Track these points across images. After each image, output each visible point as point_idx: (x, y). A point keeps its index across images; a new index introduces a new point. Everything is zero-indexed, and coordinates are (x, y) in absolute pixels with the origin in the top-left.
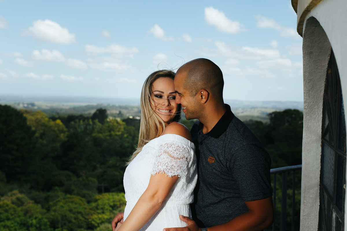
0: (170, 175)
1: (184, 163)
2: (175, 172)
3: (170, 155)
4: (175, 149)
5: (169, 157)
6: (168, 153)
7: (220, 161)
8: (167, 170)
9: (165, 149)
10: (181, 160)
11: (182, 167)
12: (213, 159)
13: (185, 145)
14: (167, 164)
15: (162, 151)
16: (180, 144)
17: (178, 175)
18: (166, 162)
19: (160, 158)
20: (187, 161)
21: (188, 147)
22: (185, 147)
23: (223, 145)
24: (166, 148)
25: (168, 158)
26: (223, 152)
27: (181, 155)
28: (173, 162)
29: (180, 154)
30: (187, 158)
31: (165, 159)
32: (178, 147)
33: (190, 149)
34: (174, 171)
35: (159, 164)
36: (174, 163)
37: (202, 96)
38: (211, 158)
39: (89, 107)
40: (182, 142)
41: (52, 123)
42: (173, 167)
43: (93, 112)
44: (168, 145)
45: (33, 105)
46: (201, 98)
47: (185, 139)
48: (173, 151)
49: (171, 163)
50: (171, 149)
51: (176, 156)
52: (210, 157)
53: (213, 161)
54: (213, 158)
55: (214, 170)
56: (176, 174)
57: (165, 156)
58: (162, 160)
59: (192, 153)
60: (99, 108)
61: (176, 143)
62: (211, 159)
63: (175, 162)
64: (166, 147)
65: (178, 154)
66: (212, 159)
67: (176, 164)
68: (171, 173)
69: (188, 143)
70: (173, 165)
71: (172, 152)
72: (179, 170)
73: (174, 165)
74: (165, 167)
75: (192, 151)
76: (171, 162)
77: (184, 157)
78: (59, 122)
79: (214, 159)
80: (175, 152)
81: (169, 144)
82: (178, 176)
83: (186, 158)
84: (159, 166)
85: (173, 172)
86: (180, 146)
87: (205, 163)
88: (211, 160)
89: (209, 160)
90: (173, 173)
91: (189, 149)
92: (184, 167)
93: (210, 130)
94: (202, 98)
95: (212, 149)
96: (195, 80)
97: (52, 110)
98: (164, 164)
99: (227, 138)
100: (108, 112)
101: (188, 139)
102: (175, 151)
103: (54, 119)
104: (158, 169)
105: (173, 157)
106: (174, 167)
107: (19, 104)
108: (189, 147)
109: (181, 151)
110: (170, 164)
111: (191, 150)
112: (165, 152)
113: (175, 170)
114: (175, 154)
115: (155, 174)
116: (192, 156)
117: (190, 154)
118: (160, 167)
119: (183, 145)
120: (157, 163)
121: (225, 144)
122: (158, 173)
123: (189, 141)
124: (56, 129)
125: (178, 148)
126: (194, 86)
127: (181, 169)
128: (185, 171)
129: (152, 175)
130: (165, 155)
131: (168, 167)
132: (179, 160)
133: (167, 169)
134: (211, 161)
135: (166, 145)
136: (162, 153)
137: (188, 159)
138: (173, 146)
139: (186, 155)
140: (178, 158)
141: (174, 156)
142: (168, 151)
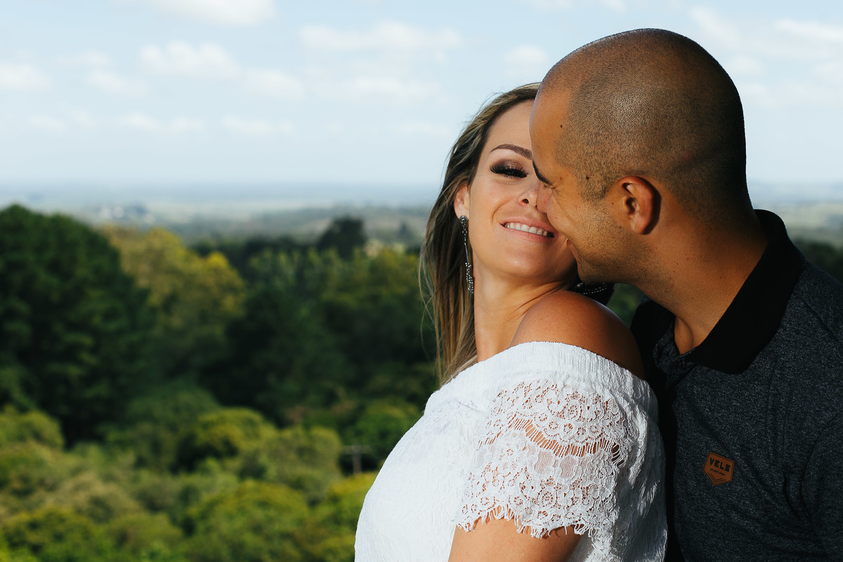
0: (538, 525)
1: (604, 471)
2: (562, 512)
3: (538, 438)
4: (560, 408)
5: (532, 443)
6: (528, 427)
7: (756, 473)
8: (524, 506)
9: (514, 410)
10: (588, 455)
11: (596, 488)
12: (728, 466)
13: (607, 391)
14: (522, 479)
15: (503, 417)
16: (583, 385)
17: (573, 526)
18: (520, 466)
19: (492, 450)
20: (619, 460)
21: (621, 400)
22: (607, 396)
23: (767, 402)
24: (518, 404)
25: (527, 450)
26: (766, 432)
27: (588, 433)
28: (551, 467)
29: (581, 430)
30: (615, 449)
31: (516, 454)
32: (574, 397)
33: (632, 407)
34: (554, 509)
35: (489, 476)
36: (554, 472)
37: (630, 202)
38: (717, 462)
39: (309, 215)
40: (593, 375)
41: (197, 265)
42: (553, 491)
43: (321, 227)
44: (527, 389)
45: (141, 210)
46: (625, 208)
47: (608, 364)
48: (550, 418)
49: (541, 471)
50: (540, 408)
51: (563, 438)
52: (715, 457)
53: (728, 477)
54: (724, 462)
55: (735, 517)
56: (565, 523)
57: (515, 440)
58: (504, 461)
59: (641, 425)
60: (340, 214)
61: (568, 383)
62: (716, 465)
63: (558, 468)
64: (522, 399)
65: (574, 431)
66: (724, 466)
67: (566, 476)
68: (542, 515)
69: (621, 383)
70: (549, 482)
71: (547, 422)
72: (579, 503)
73: (556, 481)
74: (514, 491)
75: (639, 416)
76: (540, 467)
77: (603, 442)
78: (218, 260)
79: (731, 464)
80: (562, 422)
81: (534, 387)
82: (576, 532)
83: (610, 447)
84: (490, 487)
85: (551, 512)
86: (581, 392)
87: (692, 483)
88: (719, 470)
89: (708, 468)
90: (549, 517)
91: (626, 405)
92: (603, 490)
93: (702, 334)
94: (632, 211)
95: (720, 423)
96: (597, 134)
97: (198, 225)
98: (511, 477)
99: (782, 369)
100: (369, 227)
101: (621, 365)
102: (561, 415)
103: (203, 251)
104: (484, 501)
105: (552, 444)
106: (558, 488)
107: (97, 210)
108: (626, 398)
109: (588, 414)
110: (537, 478)
111: (635, 414)
112: (516, 423)
113: (563, 501)
114: (560, 430)
115: (472, 524)
116: (641, 440)
117: (629, 431)
118: (492, 491)
119: (599, 391)
120: (478, 473)
121: (775, 395)
122: (483, 519)
123: (627, 372)
124: (210, 281)
125: (576, 402)
126: (596, 157)
127: (590, 498)
128: (609, 506)
129: (458, 532)
130: (514, 435)
131: (527, 492)
132: (576, 458)
133: (522, 498)
134: (717, 476)
135: (521, 392)
136: (504, 429)
137: (621, 451)
138: (552, 395)
139: (612, 436)
140: (572, 449)
141: (558, 439)
142: (527, 419)
